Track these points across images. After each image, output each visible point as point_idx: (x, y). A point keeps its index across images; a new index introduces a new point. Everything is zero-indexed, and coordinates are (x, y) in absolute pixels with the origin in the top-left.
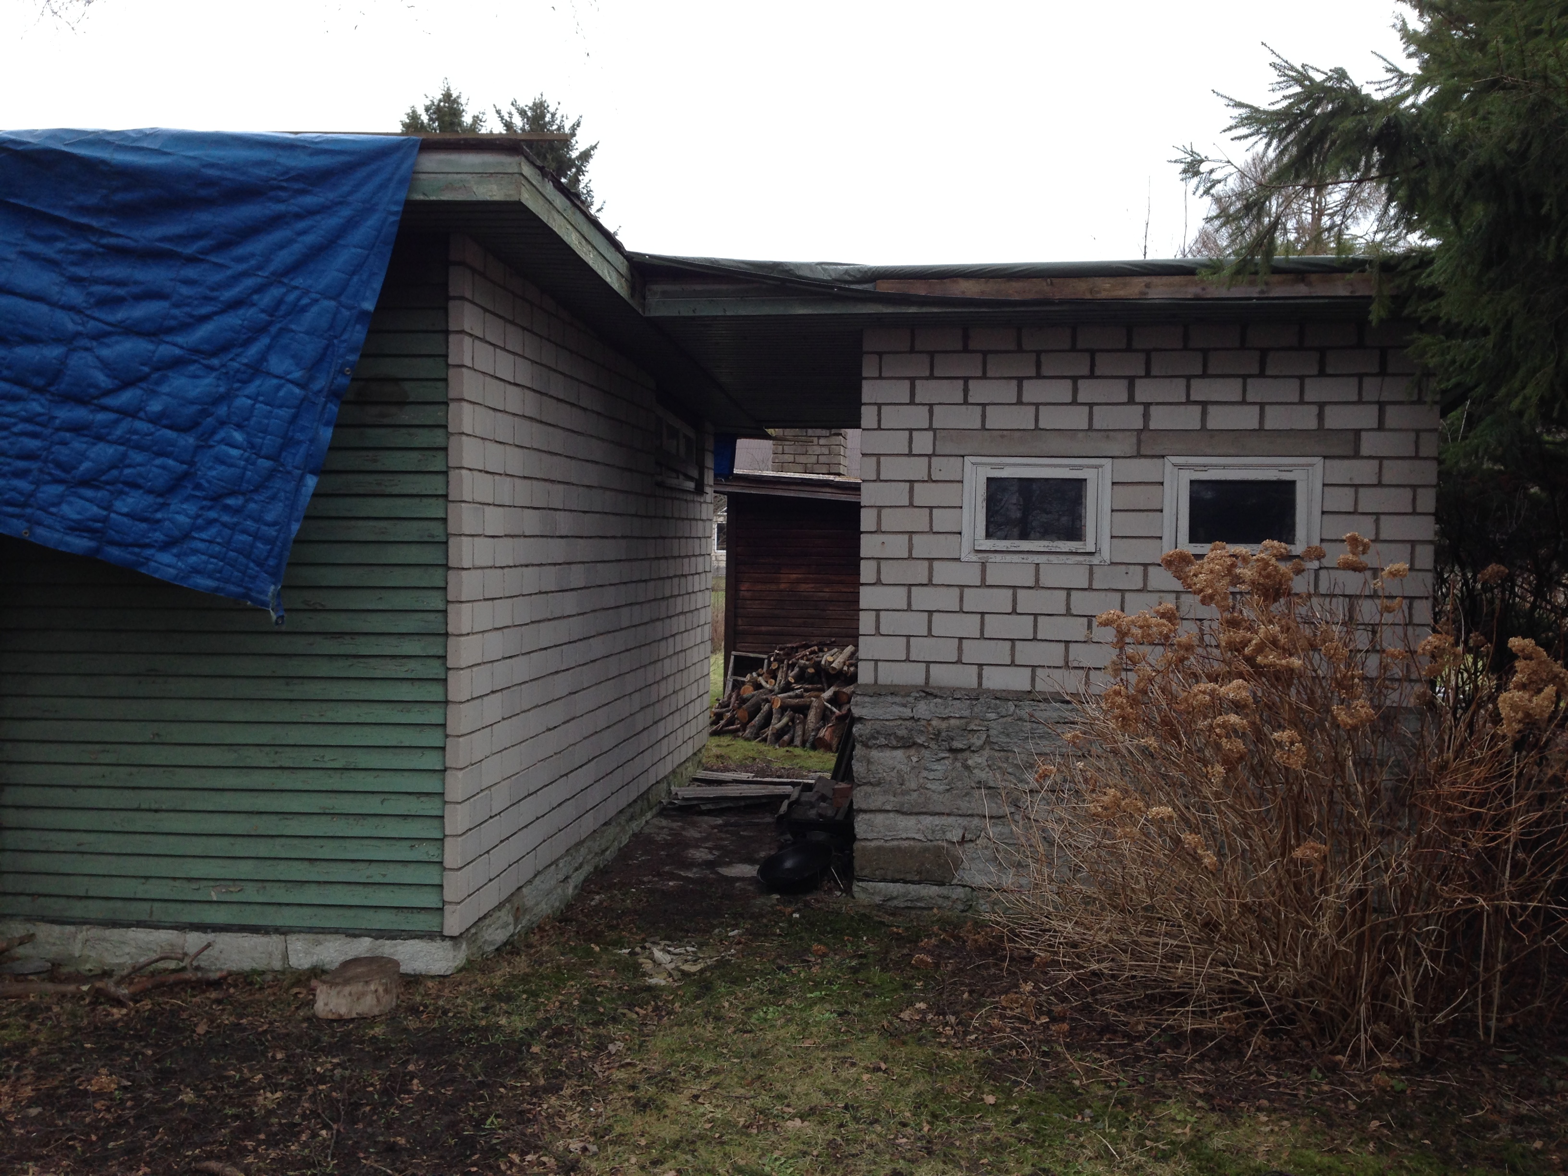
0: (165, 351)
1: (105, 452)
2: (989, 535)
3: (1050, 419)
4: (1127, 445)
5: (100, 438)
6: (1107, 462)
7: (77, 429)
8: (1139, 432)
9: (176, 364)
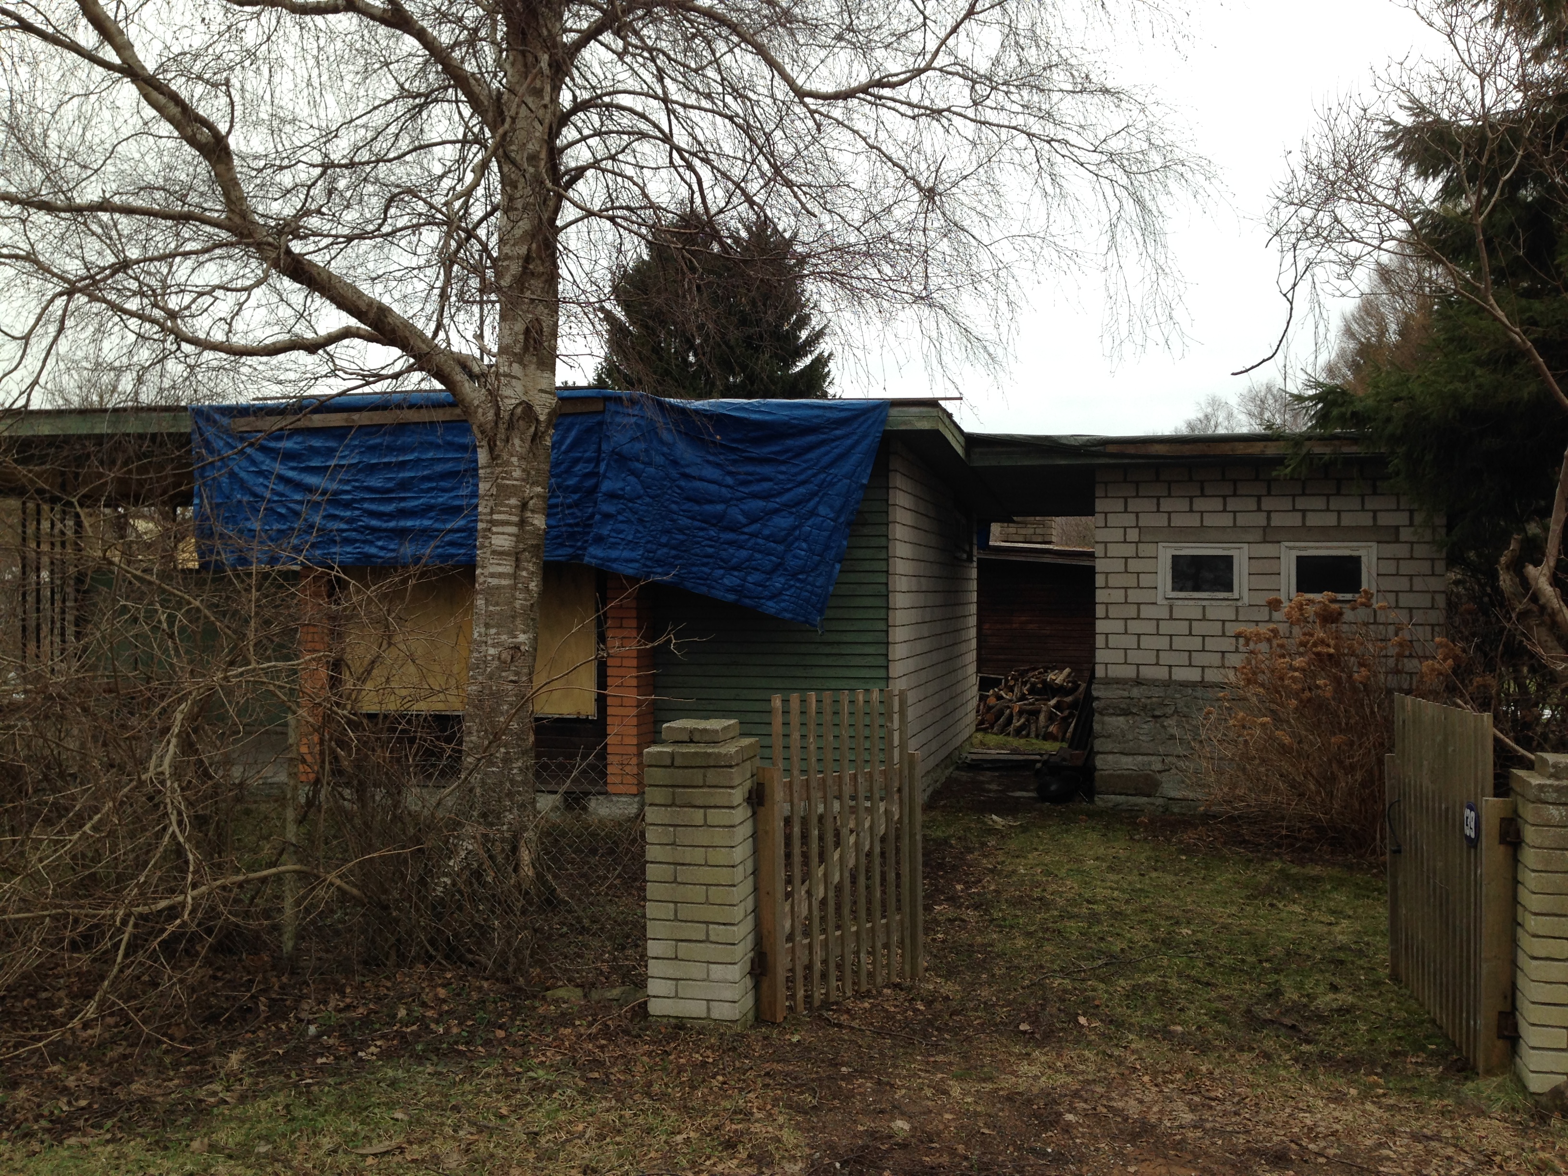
0: (772, 505)
1: (744, 553)
2: (1173, 589)
3: (1209, 521)
4: (1258, 536)
5: (741, 547)
6: (1246, 546)
7: (731, 543)
8: (1264, 528)
9: (776, 511)
